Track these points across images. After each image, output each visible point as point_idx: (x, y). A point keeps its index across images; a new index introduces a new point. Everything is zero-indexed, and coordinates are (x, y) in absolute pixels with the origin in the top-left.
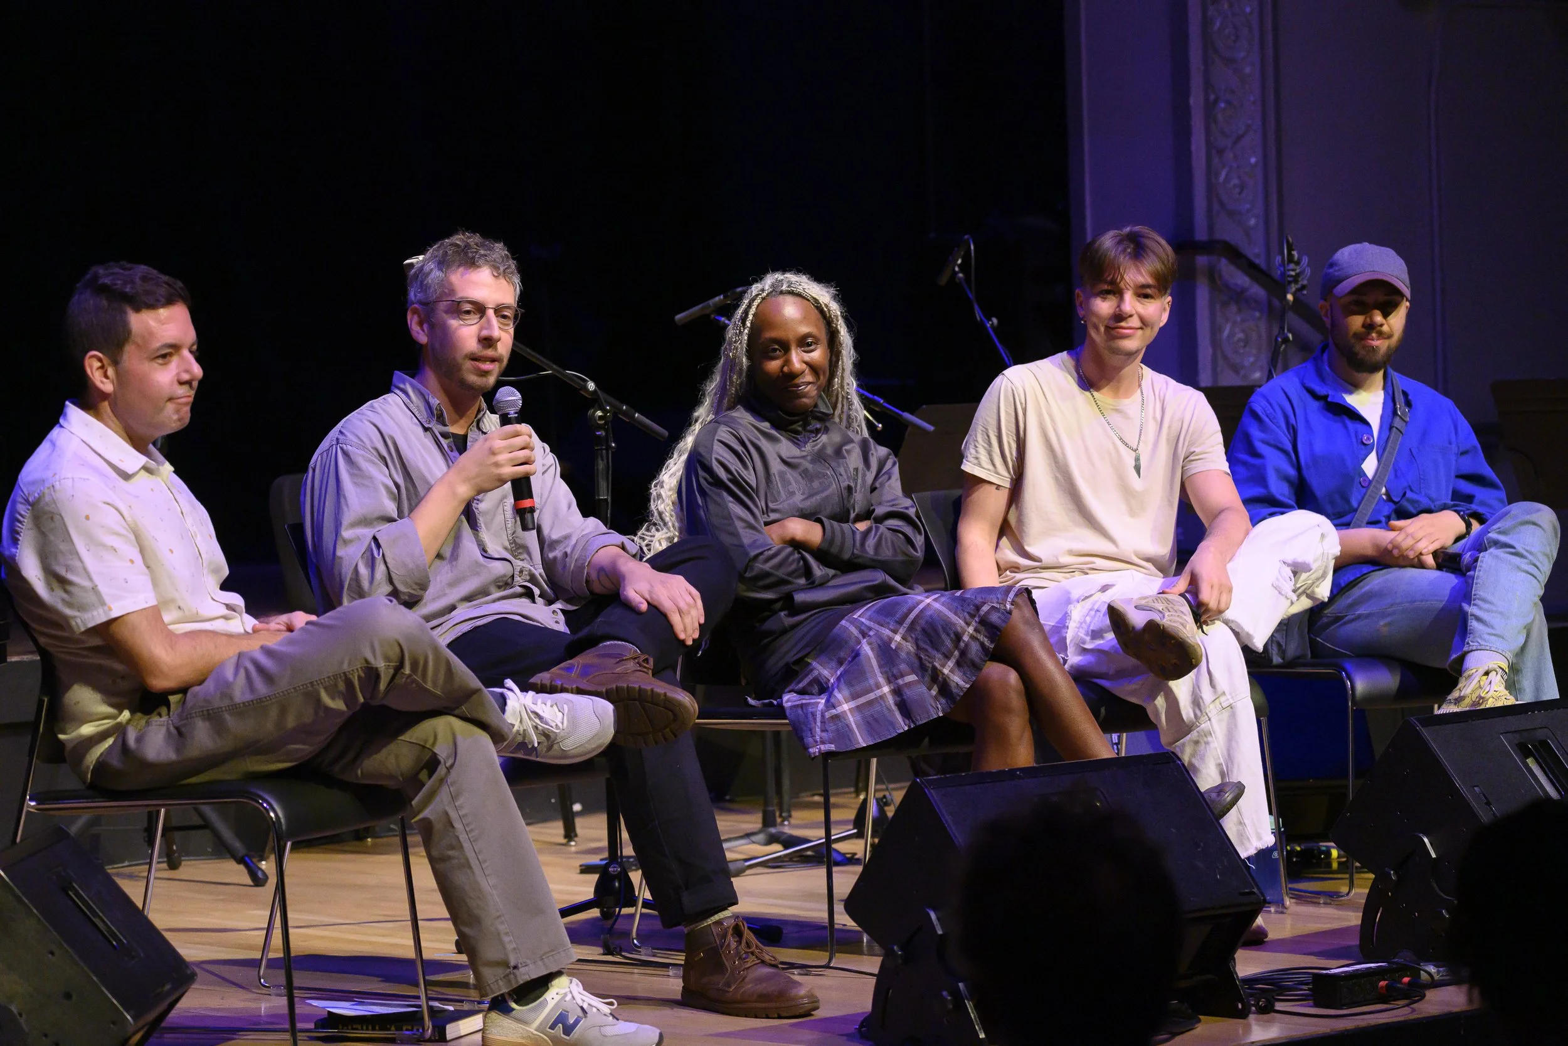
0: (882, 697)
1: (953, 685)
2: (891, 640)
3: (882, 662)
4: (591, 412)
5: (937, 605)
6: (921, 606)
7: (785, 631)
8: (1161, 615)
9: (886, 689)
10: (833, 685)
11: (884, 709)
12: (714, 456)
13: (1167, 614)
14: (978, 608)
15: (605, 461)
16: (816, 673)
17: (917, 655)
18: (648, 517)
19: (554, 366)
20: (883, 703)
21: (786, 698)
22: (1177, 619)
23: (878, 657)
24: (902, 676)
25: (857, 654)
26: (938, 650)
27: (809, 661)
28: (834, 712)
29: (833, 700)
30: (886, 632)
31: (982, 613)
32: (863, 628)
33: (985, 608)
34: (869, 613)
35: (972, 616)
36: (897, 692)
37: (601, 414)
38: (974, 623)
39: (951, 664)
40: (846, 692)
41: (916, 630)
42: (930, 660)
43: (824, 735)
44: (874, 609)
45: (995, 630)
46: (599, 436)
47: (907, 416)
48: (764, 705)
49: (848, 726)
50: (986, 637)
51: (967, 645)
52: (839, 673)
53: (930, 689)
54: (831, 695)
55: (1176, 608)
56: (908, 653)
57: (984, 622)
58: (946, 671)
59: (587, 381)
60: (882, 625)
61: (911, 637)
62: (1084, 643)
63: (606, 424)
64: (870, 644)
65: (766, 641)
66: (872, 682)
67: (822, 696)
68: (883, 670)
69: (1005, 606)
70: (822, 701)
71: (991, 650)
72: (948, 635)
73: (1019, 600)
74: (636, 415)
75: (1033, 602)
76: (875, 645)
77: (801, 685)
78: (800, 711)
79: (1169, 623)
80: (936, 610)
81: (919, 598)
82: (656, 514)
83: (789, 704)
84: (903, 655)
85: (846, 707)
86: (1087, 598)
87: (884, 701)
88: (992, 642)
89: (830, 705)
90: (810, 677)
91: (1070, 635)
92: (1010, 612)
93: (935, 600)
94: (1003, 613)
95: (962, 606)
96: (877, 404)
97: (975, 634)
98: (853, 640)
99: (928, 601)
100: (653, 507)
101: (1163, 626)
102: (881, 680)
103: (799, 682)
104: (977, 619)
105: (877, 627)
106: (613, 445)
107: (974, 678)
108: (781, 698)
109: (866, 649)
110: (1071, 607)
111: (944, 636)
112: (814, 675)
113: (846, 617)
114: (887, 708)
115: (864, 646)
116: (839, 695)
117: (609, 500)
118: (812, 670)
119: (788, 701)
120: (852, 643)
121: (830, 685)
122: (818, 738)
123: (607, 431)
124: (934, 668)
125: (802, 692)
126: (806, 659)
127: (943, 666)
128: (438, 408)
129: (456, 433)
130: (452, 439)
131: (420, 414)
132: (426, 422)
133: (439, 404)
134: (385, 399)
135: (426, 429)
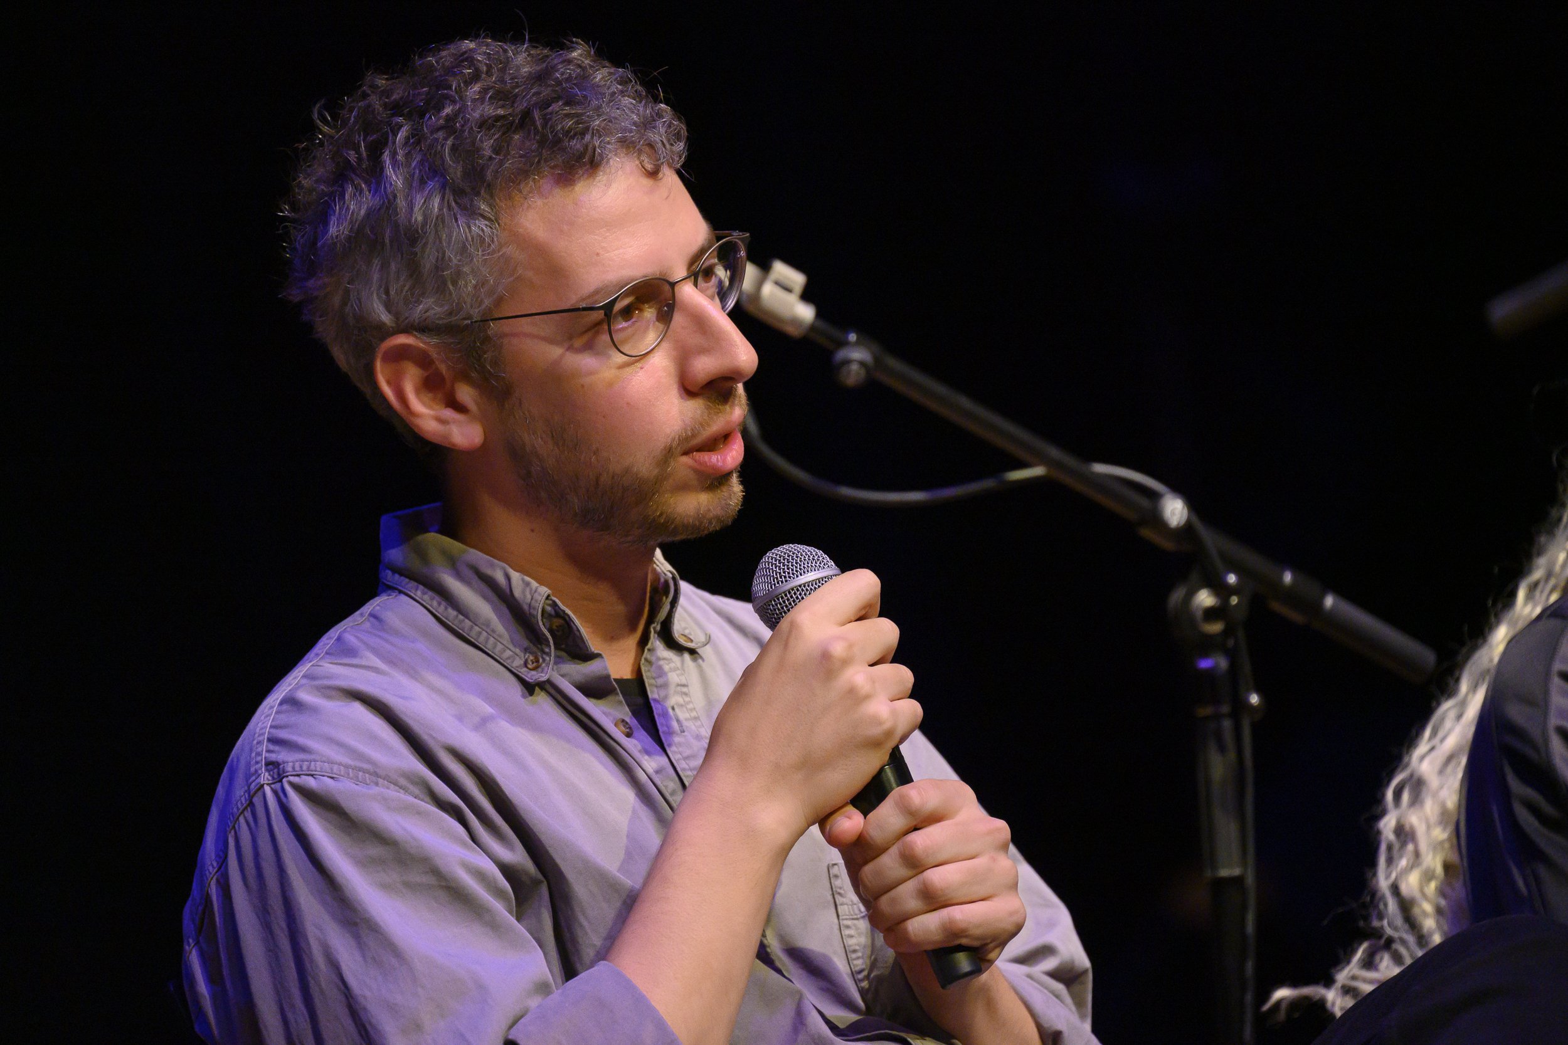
4: (1177, 596)
12: (1554, 721)
15: (1232, 755)
18: (1367, 918)
19: (1054, 452)
37: (1210, 601)
46: (1210, 673)
59: (1161, 496)
63: (1227, 632)
74: (1328, 601)
82: (1392, 906)
100: (1383, 882)
106: (1254, 699)
117: (1250, 880)
123: (1232, 655)
128: (549, 609)
129: (617, 677)
130: (621, 697)
131: (499, 647)
132: (526, 664)
133: (548, 597)
134: (373, 616)
135: (530, 688)
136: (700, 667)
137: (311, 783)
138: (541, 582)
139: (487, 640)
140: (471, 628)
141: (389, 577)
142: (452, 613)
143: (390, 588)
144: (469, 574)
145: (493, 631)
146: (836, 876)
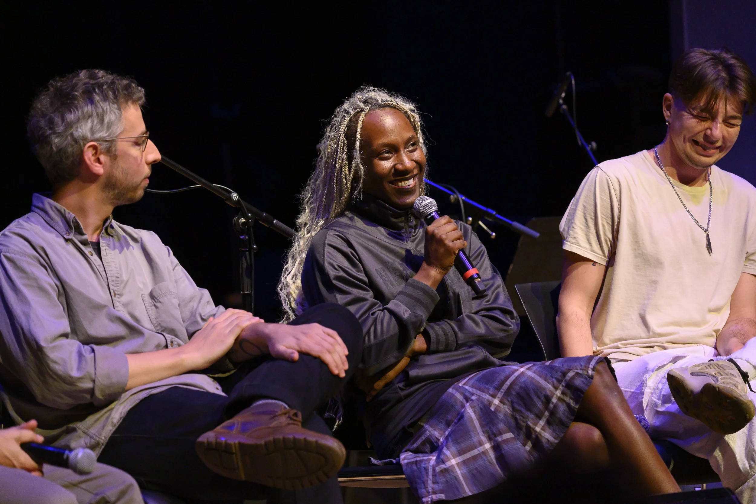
0: (485, 453)
1: (544, 440)
2: (490, 403)
3: (484, 423)
4: (235, 219)
5: (530, 373)
6: (516, 374)
7: (400, 400)
8: (714, 379)
9: (488, 446)
10: (442, 444)
11: (487, 463)
13: (720, 378)
14: (564, 374)
15: (249, 261)
16: (428, 434)
17: (513, 416)
19: (203, 180)
20: (485, 457)
21: (402, 456)
22: (730, 381)
23: (480, 419)
24: (500, 434)
25: (461, 416)
26: (531, 412)
27: (422, 424)
28: (443, 466)
29: (442, 457)
30: (486, 397)
31: (567, 378)
32: (466, 394)
33: (571, 374)
34: (471, 382)
35: (560, 381)
36: (497, 448)
37: (243, 221)
38: (561, 387)
39: (542, 423)
40: (453, 449)
41: (512, 394)
42: (524, 420)
43: (436, 486)
44: (476, 378)
45: (579, 393)
46: (243, 240)
47: (517, 225)
48: (386, 464)
49: (456, 478)
50: (571, 398)
51: (555, 406)
52: (447, 433)
53: (524, 445)
54: (440, 452)
55: (727, 371)
56: (505, 414)
57: (570, 386)
58: (538, 429)
59: (231, 192)
60: (483, 391)
61: (508, 400)
62: (657, 406)
63: (248, 229)
64: (472, 407)
65: (383, 409)
66: (475, 440)
67: (434, 454)
68: (484, 429)
69: (587, 372)
70: (433, 458)
71: (576, 410)
72: (539, 397)
73: (599, 367)
74: (275, 221)
75: (612, 371)
76: (477, 408)
77: (415, 445)
78: (414, 467)
79: (723, 385)
80: (529, 377)
81: (515, 367)
83: (406, 461)
84: (501, 416)
85: (453, 462)
86: (660, 368)
87: (486, 456)
88: (576, 403)
89: (440, 461)
90: (423, 438)
91: (645, 401)
92: (592, 377)
93: (528, 369)
94: (586, 379)
95: (551, 373)
96: (490, 215)
97: (562, 397)
98: (459, 404)
99: (522, 370)
101: (719, 388)
102: (483, 438)
103: (413, 443)
104: (563, 384)
105: (479, 392)
106: (255, 247)
107: (562, 435)
108: (399, 457)
109: (470, 412)
110: (647, 376)
111: (535, 399)
112: (426, 436)
113: (453, 386)
114: (489, 462)
115: (468, 409)
116: (447, 452)
117: (253, 295)
118: (424, 432)
119: (404, 459)
120: (458, 407)
121: (440, 444)
122: (430, 489)
123: (249, 235)
124: (528, 427)
125: (416, 451)
126: (419, 423)
127: (536, 425)
128: (74, 220)
129: (91, 241)
130: (91, 246)
131: (60, 229)
132: (66, 234)
133: (74, 217)
134: (28, 217)
135: (67, 240)
136: (113, 241)
137: (8, 255)
138: (73, 213)
139: (57, 226)
140: (53, 223)
141: (33, 208)
142: (48, 219)
143: (33, 211)
144: (54, 209)
145: (59, 224)
146: (144, 297)
